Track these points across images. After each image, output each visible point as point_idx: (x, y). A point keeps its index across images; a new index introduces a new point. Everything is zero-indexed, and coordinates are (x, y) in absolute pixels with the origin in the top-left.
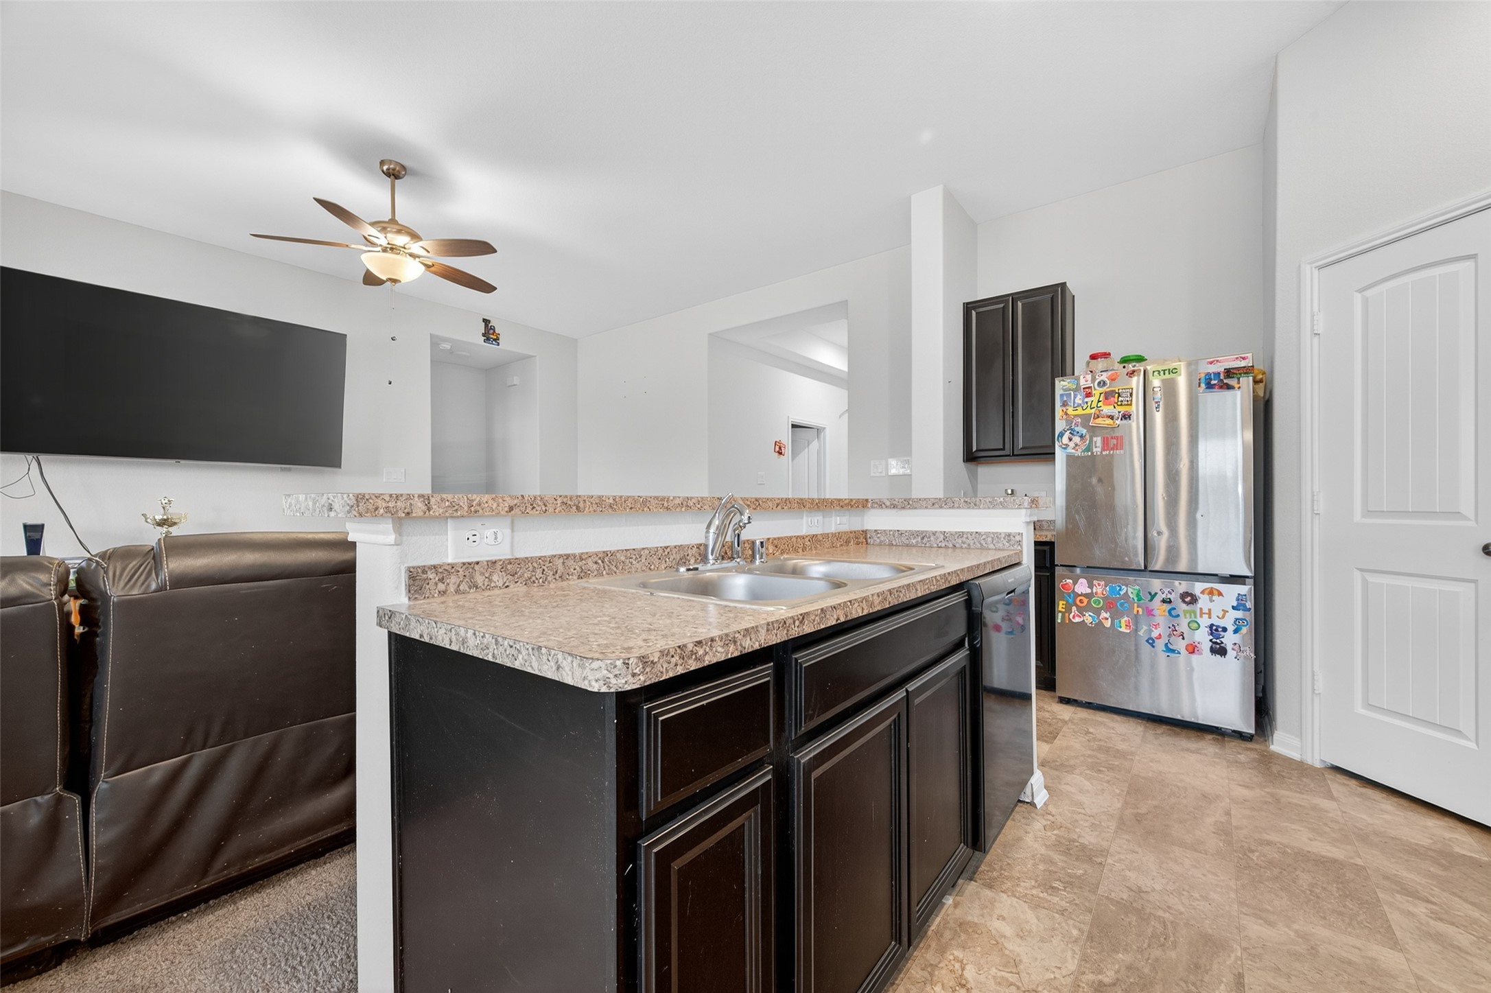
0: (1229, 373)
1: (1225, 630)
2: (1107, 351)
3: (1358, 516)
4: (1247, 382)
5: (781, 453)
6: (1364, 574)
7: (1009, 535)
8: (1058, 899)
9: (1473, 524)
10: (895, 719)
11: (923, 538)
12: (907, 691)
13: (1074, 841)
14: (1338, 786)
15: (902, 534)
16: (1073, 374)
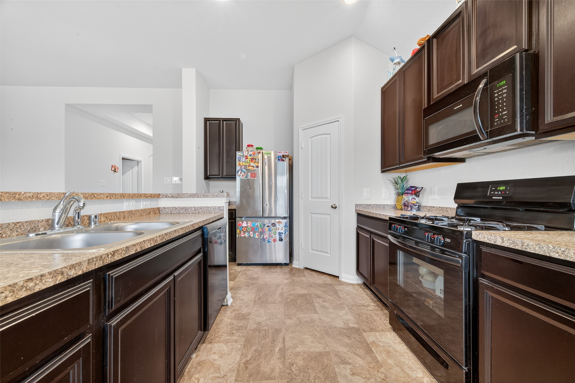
0: (283, 156)
1: (282, 233)
2: (252, 145)
3: (310, 199)
4: (287, 159)
5: (115, 171)
6: (311, 214)
7: (219, 207)
8: (234, 337)
9: (329, 200)
10: (168, 289)
11: (185, 210)
12: (174, 276)
13: (241, 313)
14: (307, 273)
15: (176, 208)
16: (242, 151)
